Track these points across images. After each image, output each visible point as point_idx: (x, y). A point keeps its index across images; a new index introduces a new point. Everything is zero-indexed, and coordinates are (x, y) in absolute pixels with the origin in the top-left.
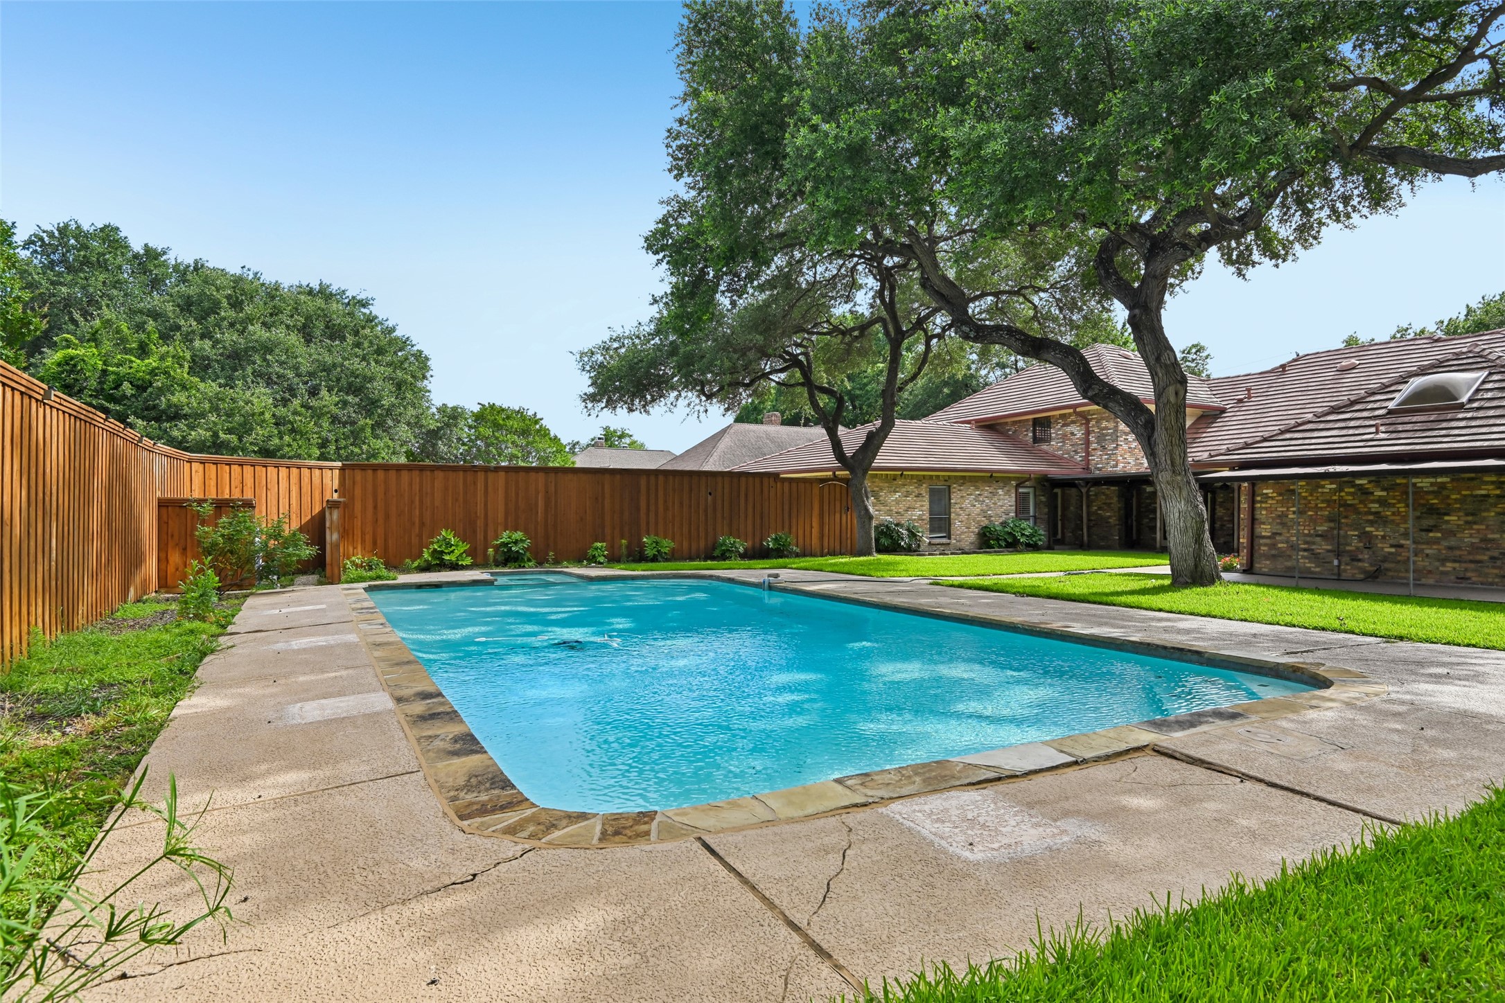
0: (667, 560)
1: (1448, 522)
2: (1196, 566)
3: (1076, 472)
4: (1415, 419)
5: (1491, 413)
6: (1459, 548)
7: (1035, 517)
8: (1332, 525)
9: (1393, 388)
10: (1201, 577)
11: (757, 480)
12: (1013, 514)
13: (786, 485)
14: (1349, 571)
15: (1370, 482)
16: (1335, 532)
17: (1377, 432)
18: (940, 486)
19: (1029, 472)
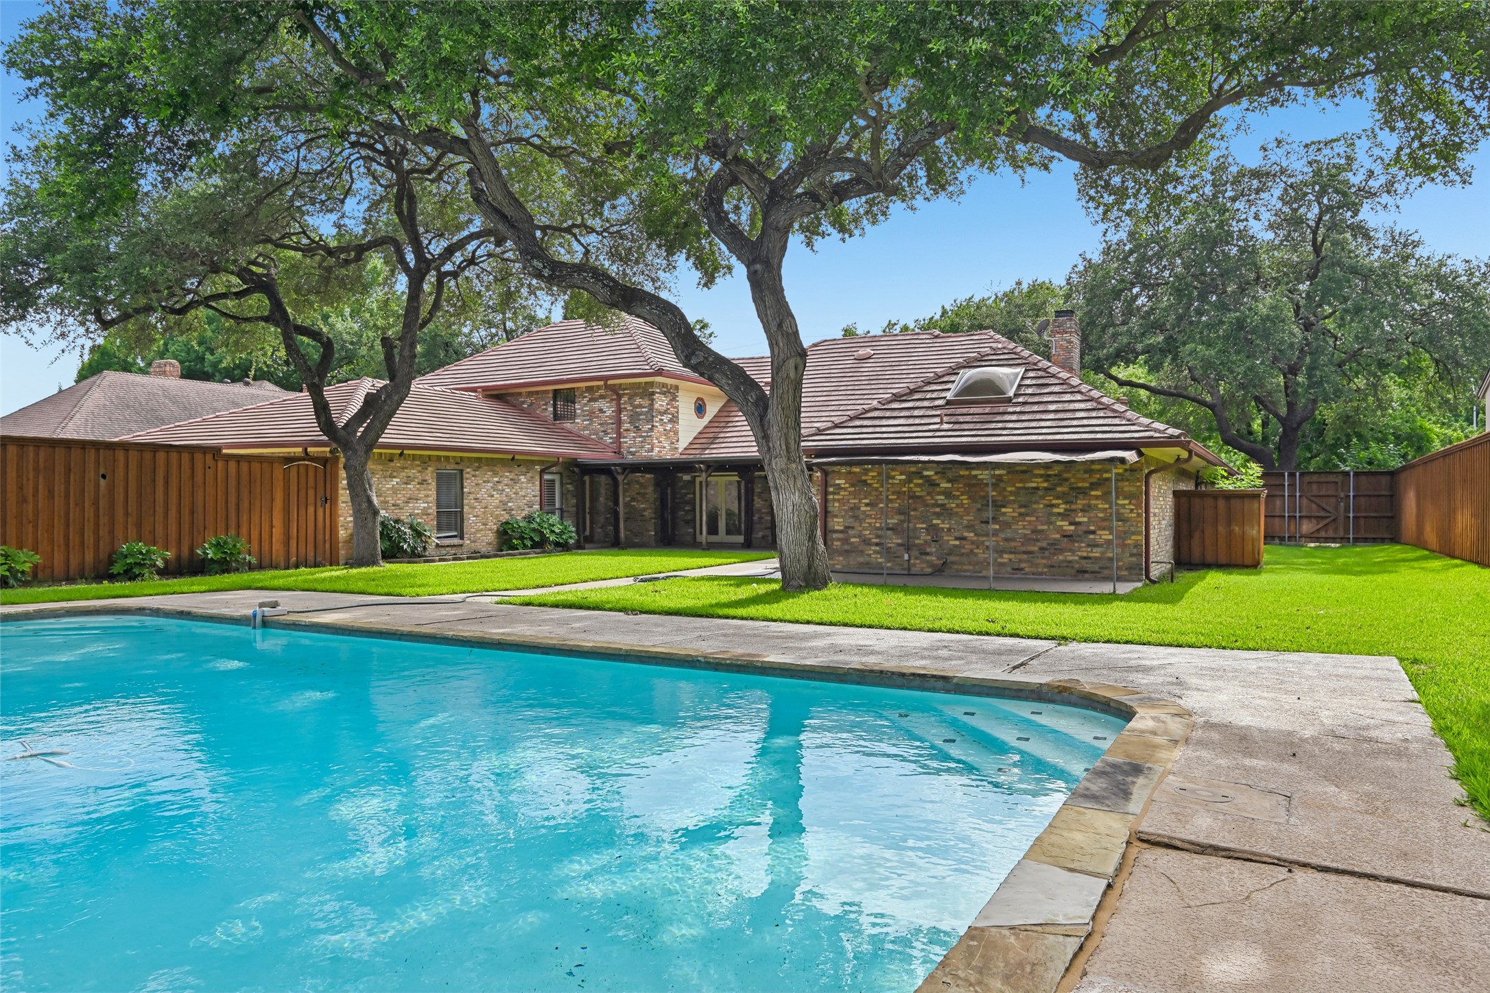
0: (26, 584)
1: (1004, 514)
2: (809, 567)
3: (607, 457)
4: (972, 411)
5: (1035, 408)
6: (1013, 540)
7: (561, 509)
8: (902, 517)
9: (945, 379)
10: (814, 580)
11: (186, 457)
12: (537, 507)
13: (232, 465)
14: (919, 565)
15: (936, 473)
16: (905, 525)
17: (941, 423)
18: (450, 468)
19: (558, 456)
